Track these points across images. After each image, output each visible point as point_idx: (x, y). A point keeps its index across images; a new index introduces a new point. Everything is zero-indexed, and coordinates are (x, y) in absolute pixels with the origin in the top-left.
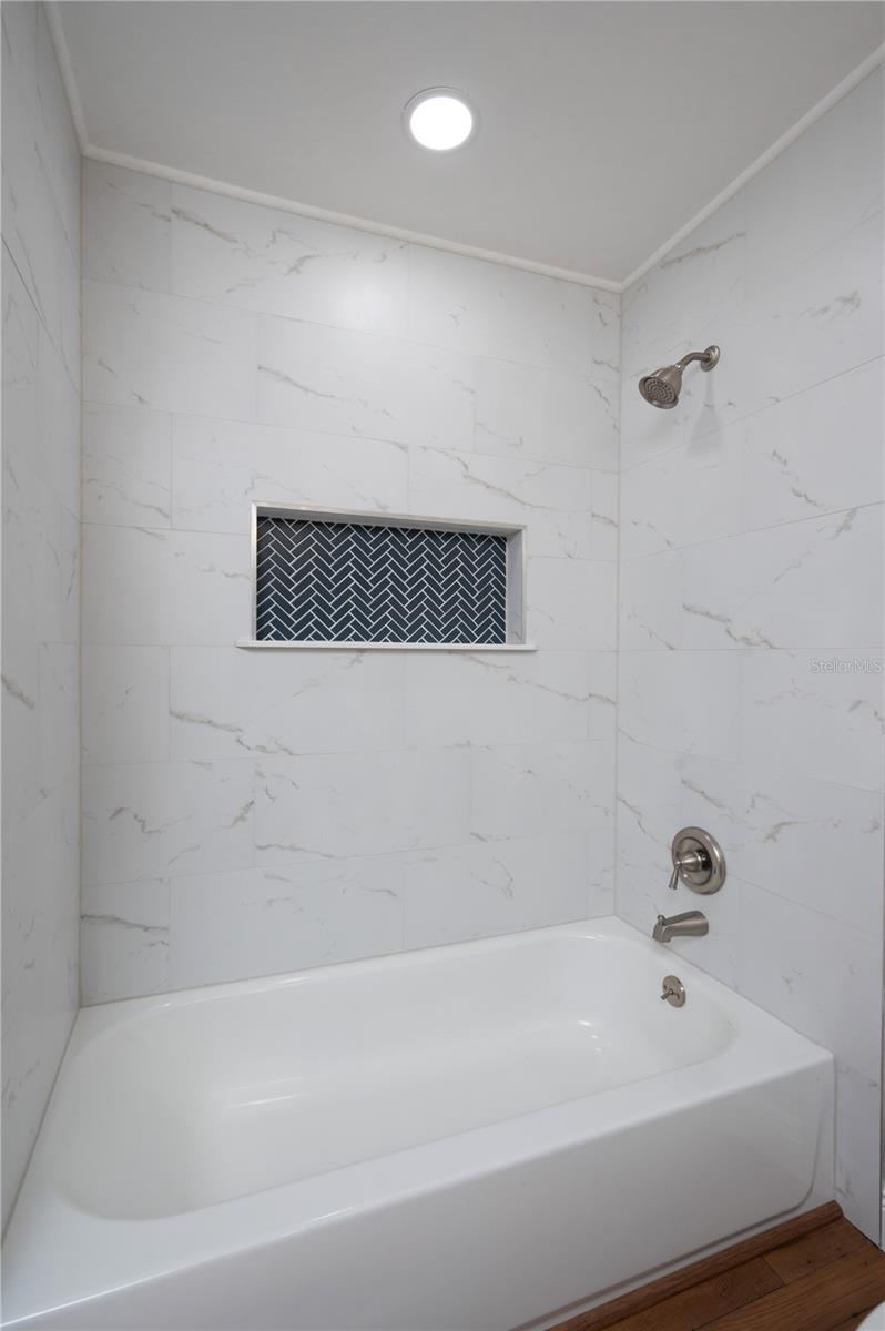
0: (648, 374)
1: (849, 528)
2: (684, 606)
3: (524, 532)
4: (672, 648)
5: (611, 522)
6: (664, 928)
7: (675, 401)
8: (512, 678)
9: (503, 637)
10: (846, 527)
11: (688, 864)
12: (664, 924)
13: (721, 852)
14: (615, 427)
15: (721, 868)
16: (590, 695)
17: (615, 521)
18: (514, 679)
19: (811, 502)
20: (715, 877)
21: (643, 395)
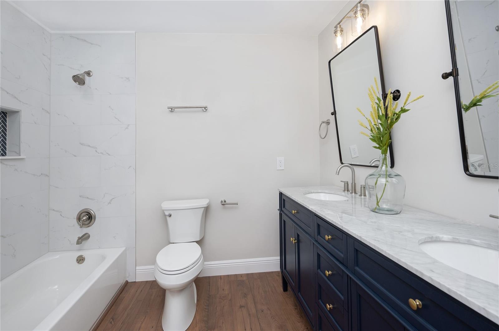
0: (75, 75)
1: (128, 129)
2: (80, 143)
3: (20, 112)
4: (75, 156)
5: (48, 112)
6: (80, 240)
7: (84, 83)
8: (16, 170)
9: (5, 153)
10: (127, 128)
11: (85, 219)
12: (80, 239)
13: (94, 213)
14: (49, 79)
15: (94, 217)
16: (42, 174)
17: (49, 112)
18: (17, 170)
19: (119, 121)
20: (93, 220)
21: (73, 80)
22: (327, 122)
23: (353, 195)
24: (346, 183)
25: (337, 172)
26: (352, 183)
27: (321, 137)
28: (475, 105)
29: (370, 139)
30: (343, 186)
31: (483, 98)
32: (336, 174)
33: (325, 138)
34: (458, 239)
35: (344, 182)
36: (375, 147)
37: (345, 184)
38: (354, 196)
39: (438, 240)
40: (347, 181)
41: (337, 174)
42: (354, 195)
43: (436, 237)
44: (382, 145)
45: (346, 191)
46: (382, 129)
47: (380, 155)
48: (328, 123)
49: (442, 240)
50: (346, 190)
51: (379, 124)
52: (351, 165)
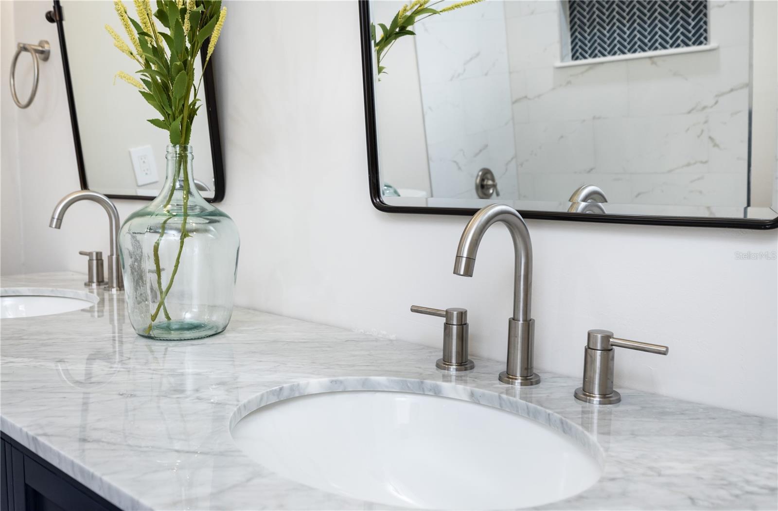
22: (40, 48)
23: (112, 295)
24: (94, 258)
25: (53, 218)
26: (112, 255)
27: (17, 102)
28: (403, 31)
29: (143, 93)
30: (86, 270)
31: (417, 12)
32: (51, 226)
33: (32, 105)
34: (341, 382)
35: (90, 254)
36: (155, 122)
37: (90, 260)
38: (115, 297)
39: (297, 395)
40: (99, 250)
41: (54, 225)
42: (118, 295)
43: (292, 389)
44: (170, 112)
45: (94, 285)
46: (168, 54)
47: (168, 146)
48: (45, 55)
49: (306, 394)
50: (95, 280)
51: (161, 38)
52: (110, 197)
